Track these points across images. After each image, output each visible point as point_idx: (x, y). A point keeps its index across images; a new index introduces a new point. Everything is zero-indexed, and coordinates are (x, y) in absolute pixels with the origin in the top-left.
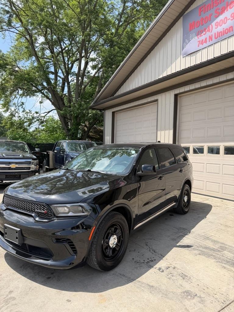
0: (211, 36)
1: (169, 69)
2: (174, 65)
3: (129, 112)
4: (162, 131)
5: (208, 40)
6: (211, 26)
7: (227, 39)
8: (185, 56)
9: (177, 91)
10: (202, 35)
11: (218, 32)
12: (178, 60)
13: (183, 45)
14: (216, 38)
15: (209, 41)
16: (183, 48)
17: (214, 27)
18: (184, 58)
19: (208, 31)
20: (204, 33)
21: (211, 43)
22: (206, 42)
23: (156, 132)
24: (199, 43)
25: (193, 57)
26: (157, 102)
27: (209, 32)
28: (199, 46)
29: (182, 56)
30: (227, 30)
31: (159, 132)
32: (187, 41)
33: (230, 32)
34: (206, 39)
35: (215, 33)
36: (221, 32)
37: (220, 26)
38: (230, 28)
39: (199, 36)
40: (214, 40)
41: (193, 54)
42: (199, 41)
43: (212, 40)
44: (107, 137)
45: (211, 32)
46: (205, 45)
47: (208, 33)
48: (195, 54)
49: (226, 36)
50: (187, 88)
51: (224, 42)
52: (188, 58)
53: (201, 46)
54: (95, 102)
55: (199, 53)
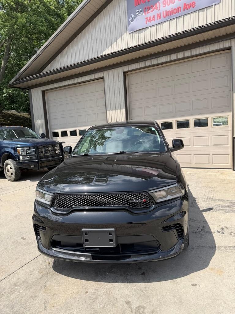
0: (159, 14)
1: (114, 45)
2: (119, 41)
3: (65, 91)
4: (113, 110)
5: (156, 18)
6: (158, 3)
7: (176, 19)
8: (132, 32)
9: (126, 68)
10: (149, 12)
11: (166, 11)
12: (124, 36)
13: (128, 20)
14: (164, 17)
15: (158, 19)
16: (129, 24)
17: (162, 5)
18: (131, 35)
19: (155, 8)
20: (151, 10)
21: (159, 21)
22: (154, 19)
23: (105, 111)
24: (147, 20)
25: (141, 35)
26: (102, 80)
27: (157, 10)
28: (146, 23)
29: (128, 32)
30: (175, 10)
31: (109, 112)
32: (133, 16)
33: (178, 12)
34: (154, 16)
35: (163, 12)
36: (169, 11)
37: (168, 5)
38: (178, 8)
39: (146, 12)
40: (163, 19)
41: (141, 31)
42: (147, 18)
43: (160, 19)
44: (38, 121)
45: (159, 10)
46: (153, 23)
47: (155, 10)
48: (143, 31)
49: (175, 16)
50: (136, 66)
51: (173, 21)
52: (135, 35)
53: (149, 24)
54: (17, 79)
55: (147, 31)
